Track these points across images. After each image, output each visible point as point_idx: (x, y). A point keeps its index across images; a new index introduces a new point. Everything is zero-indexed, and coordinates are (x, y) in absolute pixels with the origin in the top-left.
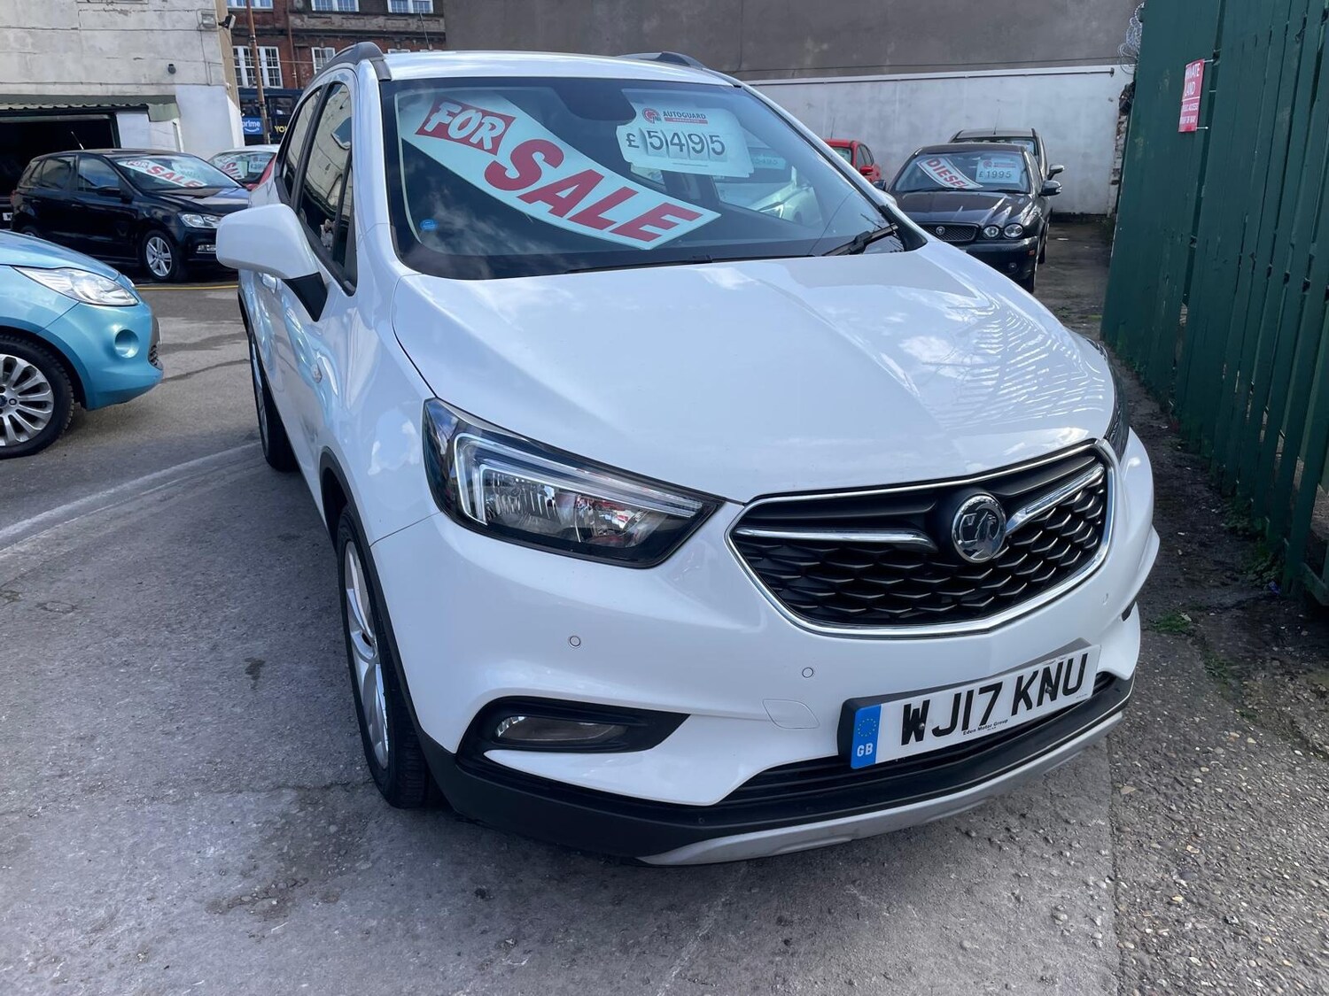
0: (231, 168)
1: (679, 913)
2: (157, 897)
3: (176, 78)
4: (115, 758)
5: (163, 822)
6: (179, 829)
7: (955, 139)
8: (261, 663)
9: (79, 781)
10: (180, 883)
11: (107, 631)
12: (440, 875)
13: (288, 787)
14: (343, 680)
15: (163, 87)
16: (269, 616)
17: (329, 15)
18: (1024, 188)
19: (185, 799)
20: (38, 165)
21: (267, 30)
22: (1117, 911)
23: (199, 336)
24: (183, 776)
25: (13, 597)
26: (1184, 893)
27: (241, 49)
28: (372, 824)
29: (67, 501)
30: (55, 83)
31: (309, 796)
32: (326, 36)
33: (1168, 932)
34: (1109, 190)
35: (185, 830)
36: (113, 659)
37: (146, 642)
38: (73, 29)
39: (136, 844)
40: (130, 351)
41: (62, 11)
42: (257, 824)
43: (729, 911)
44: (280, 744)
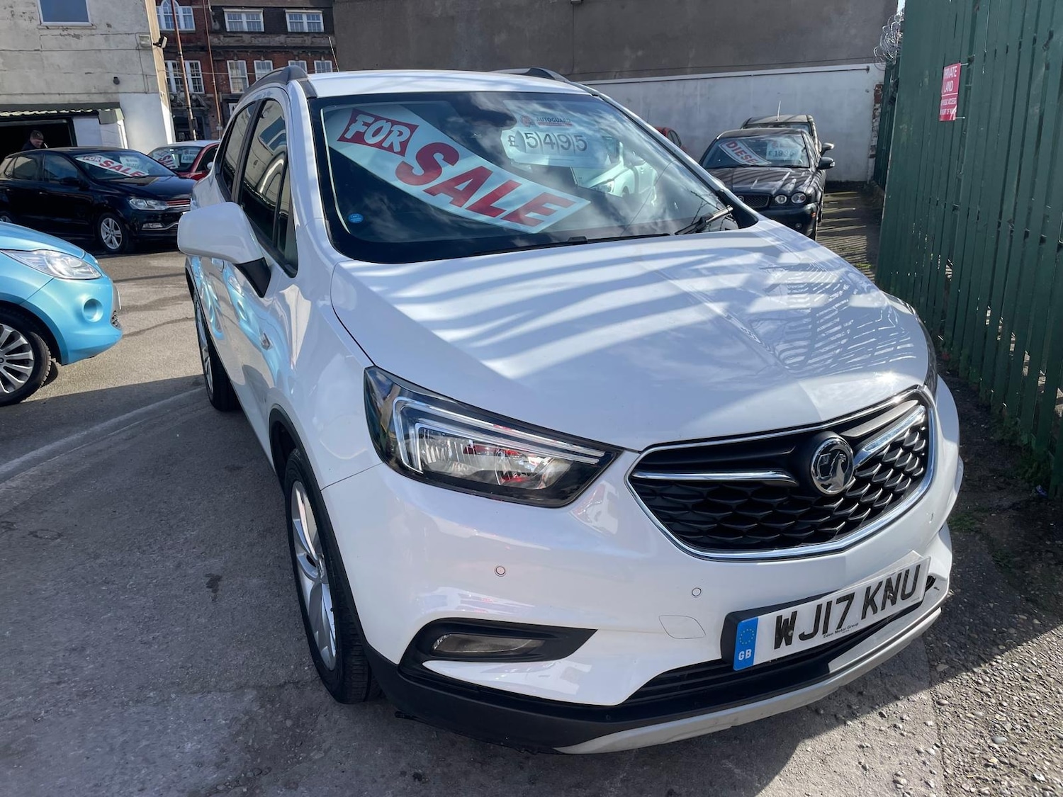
0: (167, 160)
1: (585, 789)
2: (146, 788)
3: (121, 88)
4: (103, 666)
5: (147, 721)
6: (160, 727)
7: (746, 125)
8: (219, 578)
9: (75, 686)
10: (164, 776)
11: (88, 554)
12: (382, 761)
13: (249, 687)
14: (288, 591)
15: (109, 96)
16: (222, 537)
17: (240, 35)
18: (805, 164)
19: (163, 701)
20: (11, 162)
21: (190, 47)
22: (945, 773)
23: (148, 298)
24: (161, 680)
25: (9, 527)
26: (997, 755)
27: (170, 63)
28: (321, 718)
29: (49, 442)
30: (22, 94)
31: (268, 695)
32: (238, 51)
33: (988, 790)
34: (868, 163)
35: (166, 728)
36: (95, 578)
37: (122, 562)
38: (36, 50)
39: (125, 742)
40: (97, 316)
41: (26, 36)
42: (225, 720)
43: (627, 787)
44: (239, 649)
